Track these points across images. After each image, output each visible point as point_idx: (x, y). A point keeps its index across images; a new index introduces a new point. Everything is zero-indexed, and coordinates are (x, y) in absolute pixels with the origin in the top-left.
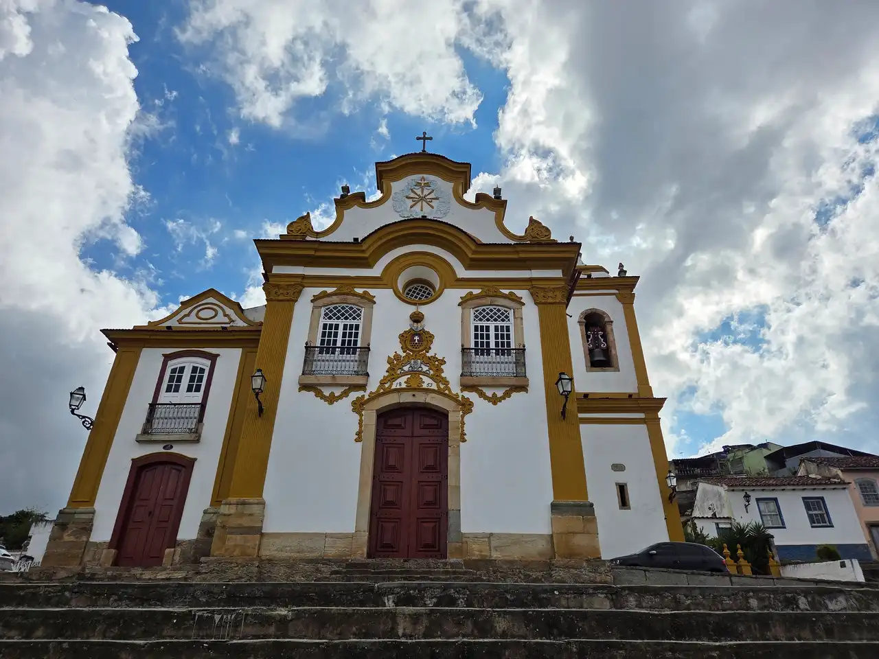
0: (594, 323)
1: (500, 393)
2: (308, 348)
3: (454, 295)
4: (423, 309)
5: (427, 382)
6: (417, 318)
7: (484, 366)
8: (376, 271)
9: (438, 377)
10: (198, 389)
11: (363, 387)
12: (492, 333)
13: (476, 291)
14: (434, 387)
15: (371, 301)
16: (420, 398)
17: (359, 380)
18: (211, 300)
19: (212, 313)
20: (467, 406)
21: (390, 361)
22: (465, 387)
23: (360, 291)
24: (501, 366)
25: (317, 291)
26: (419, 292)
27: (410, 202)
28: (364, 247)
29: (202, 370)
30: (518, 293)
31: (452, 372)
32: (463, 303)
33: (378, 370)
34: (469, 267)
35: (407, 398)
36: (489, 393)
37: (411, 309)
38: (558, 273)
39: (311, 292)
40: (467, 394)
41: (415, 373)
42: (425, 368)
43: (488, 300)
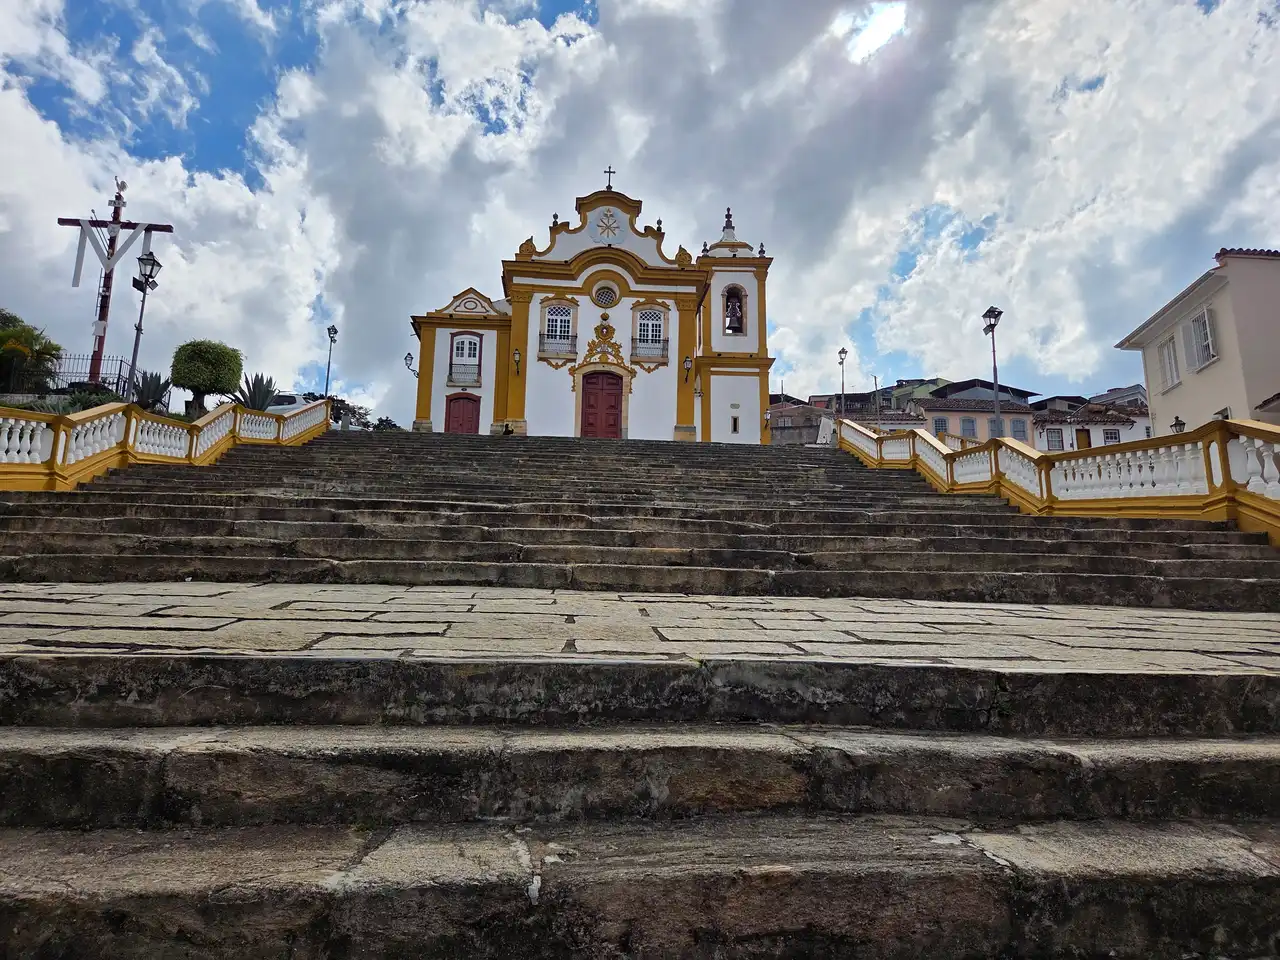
0: (734, 295)
1: (652, 366)
2: (541, 335)
3: (627, 302)
4: (609, 311)
5: (611, 359)
6: (605, 317)
7: (645, 350)
8: (578, 283)
9: (617, 356)
10: (474, 356)
11: (574, 360)
12: (650, 328)
13: (642, 300)
14: (615, 362)
15: (575, 303)
16: (607, 368)
17: (572, 356)
18: (472, 295)
19: (473, 305)
20: (633, 373)
21: (589, 345)
22: (632, 363)
23: (569, 297)
24: (654, 350)
25: (543, 296)
26: (605, 298)
27: (600, 230)
28: (572, 267)
29: (475, 344)
30: (668, 302)
31: (625, 353)
32: (635, 307)
33: (582, 351)
34: (638, 281)
35: (599, 368)
36: (646, 366)
37: (601, 311)
38: (692, 289)
39: (538, 297)
40: (633, 367)
41: (604, 353)
42: (610, 350)
43: (648, 306)
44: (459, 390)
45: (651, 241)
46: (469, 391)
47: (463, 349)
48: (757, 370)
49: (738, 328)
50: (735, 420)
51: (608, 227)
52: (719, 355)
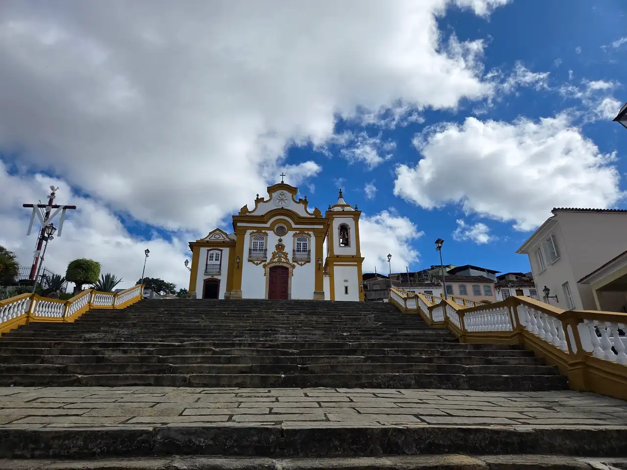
0: (344, 229)
1: (303, 263)
2: (250, 250)
3: (291, 233)
4: (282, 238)
5: (283, 260)
6: (280, 240)
7: (299, 255)
8: (268, 225)
9: (286, 258)
10: (218, 260)
11: (266, 261)
12: (302, 245)
13: (298, 232)
14: (285, 261)
15: (267, 235)
16: (281, 264)
17: (265, 259)
18: (218, 232)
19: (219, 236)
20: (294, 267)
21: (273, 253)
22: (294, 261)
23: (264, 231)
24: (303, 255)
25: (251, 231)
26: (281, 232)
27: (278, 201)
28: (265, 218)
29: (219, 255)
30: (310, 233)
31: (290, 257)
32: (294, 235)
33: (269, 256)
34: (296, 224)
35: (278, 264)
36: (300, 263)
37: (279, 238)
38: (322, 227)
39: (249, 232)
40: (294, 263)
41: (280, 257)
42: (283, 256)
43: (301, 235)
44: (210, 277)
45: (302, 206)
46: (215, 277)
47: (213, 257)
48: (356, 263)
49: (346, 243)
50: (346, 288)
51: (282, 200)
52: (338, 256)
